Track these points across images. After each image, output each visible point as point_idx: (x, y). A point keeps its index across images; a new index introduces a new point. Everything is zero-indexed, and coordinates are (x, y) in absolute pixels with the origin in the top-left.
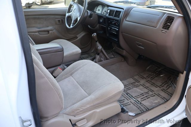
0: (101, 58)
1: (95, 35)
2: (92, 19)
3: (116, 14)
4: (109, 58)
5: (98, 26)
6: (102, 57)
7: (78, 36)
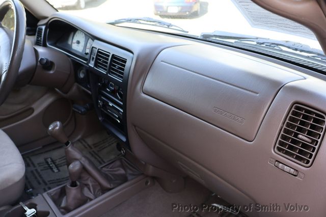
0: (86, 190)
1: (57, 128)
2: (51, 72)
3: (115, 66)
4: (109, 186)
5: (74, 88)
6: (87, 185)
7: (33, 106)
